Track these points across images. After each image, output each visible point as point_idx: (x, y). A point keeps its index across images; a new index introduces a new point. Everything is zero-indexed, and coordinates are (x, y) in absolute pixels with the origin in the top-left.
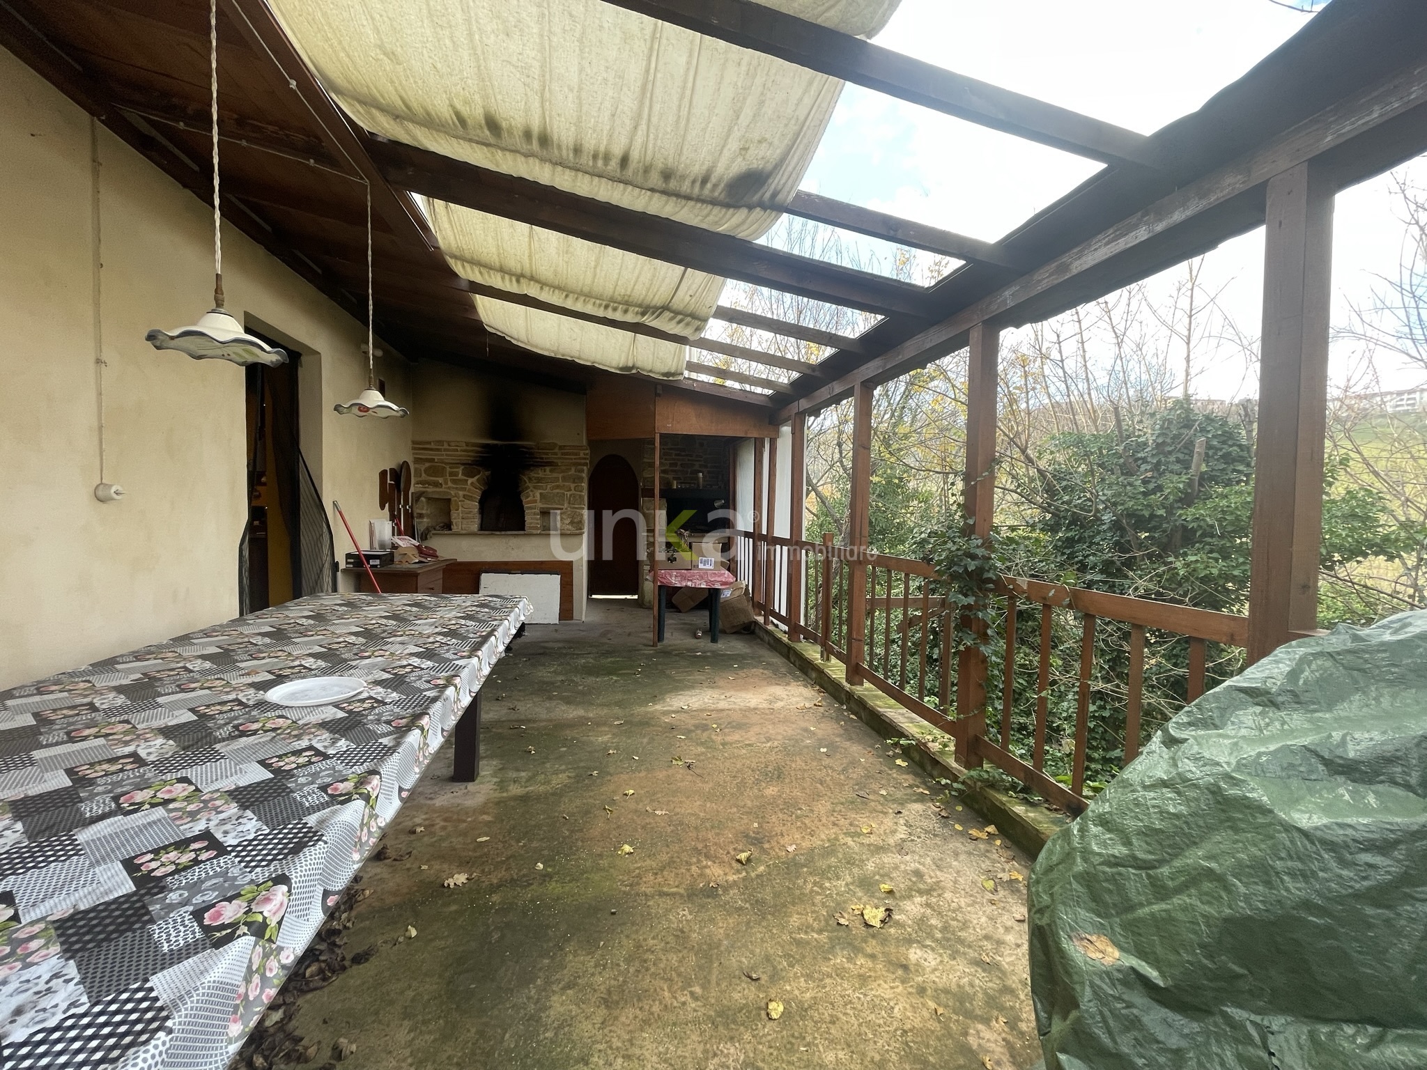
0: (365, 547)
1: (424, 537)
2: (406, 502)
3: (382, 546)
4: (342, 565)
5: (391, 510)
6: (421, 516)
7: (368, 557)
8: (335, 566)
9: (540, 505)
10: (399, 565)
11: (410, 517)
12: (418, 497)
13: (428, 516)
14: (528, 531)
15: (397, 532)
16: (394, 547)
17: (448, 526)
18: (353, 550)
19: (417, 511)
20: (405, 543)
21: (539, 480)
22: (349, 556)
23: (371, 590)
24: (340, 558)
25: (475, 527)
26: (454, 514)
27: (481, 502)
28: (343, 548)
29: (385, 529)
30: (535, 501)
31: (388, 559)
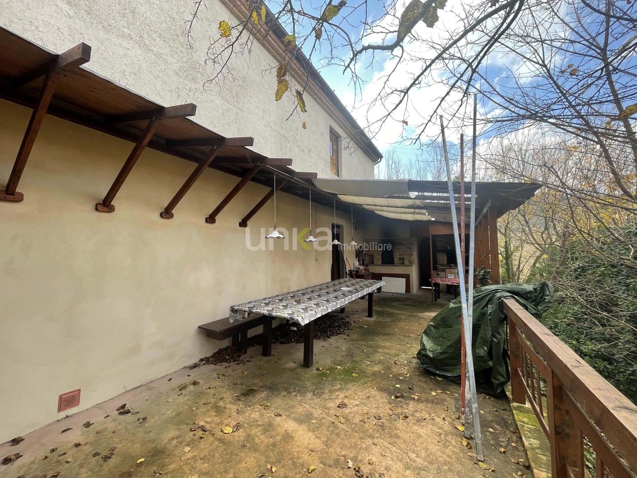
0: (352, 268)
1: (367, 266)
2: (362, 256)
3: (356, 268)
4: (348, 273)
5: (358, 259)
6: (366, 260)
7: (353, 271)
8: (346, 272)
9: (399, 256)
10: (360, 273)
11: (363, 260)
12: (365, 254)
13: (368, 260)
14: (395, 264)
15: (360, 264)
16: (359, 268)
17: (373, 263)
18: (350, 269)
19: (365, 258)
20: (362, 267)
21: (398, 249)
22: (349, 270)
23: (353, 278)
24: (347, 271)
25: (380, 263)
26: (374, 259)
27: (382, 256)
28: (348, 269)
29: (357, 264)
30: (397, 255)
31: (357, 272)
